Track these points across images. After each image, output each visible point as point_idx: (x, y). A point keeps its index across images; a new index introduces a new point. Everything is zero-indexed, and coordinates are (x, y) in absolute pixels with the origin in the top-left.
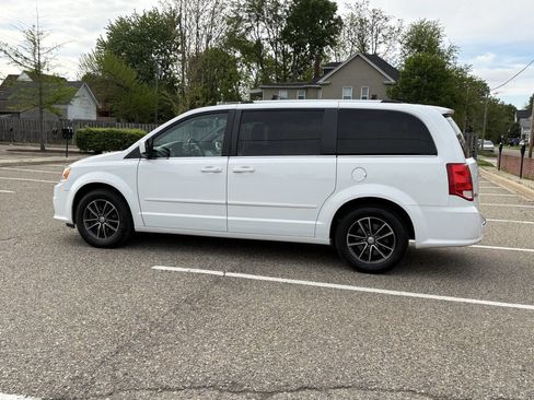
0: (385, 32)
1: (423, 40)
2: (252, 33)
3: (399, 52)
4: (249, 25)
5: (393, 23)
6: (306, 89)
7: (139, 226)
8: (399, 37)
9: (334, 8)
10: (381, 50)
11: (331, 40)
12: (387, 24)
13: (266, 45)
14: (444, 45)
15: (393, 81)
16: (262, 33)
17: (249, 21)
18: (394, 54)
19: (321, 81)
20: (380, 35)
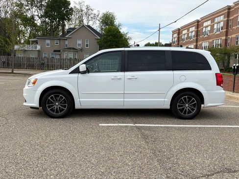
0: (92, 16)
1: (108, 20)
2: (29, 12)
3: (98, 25)
4: (27, 8)
5: (95, 12)
6: (59, 39)
7: (78, 106)
8: (98, 18)
9: (69, 4)
10: (91, 23)
11: (68, 18)
12: (93, 12)
13: (36, 18)
14: (116, 22)
15: (99, 38)
16: (35, 12)
17: (28, 6)
18: (96, 25)
19: (67, 36)
20: (90, 17)
